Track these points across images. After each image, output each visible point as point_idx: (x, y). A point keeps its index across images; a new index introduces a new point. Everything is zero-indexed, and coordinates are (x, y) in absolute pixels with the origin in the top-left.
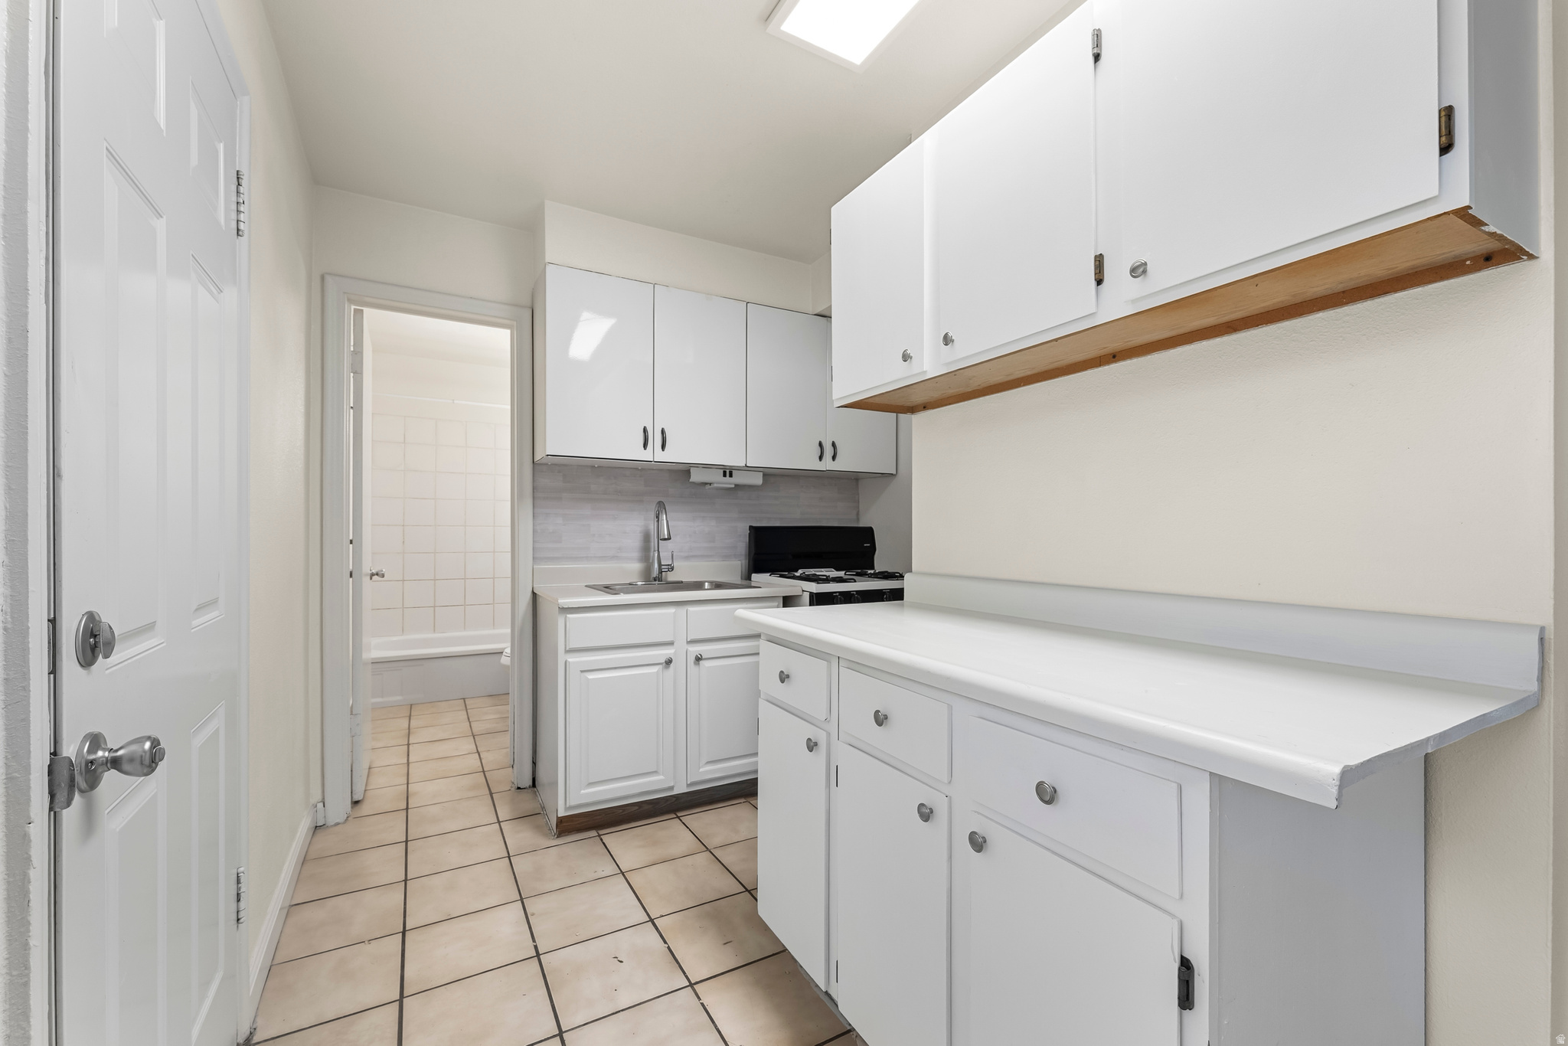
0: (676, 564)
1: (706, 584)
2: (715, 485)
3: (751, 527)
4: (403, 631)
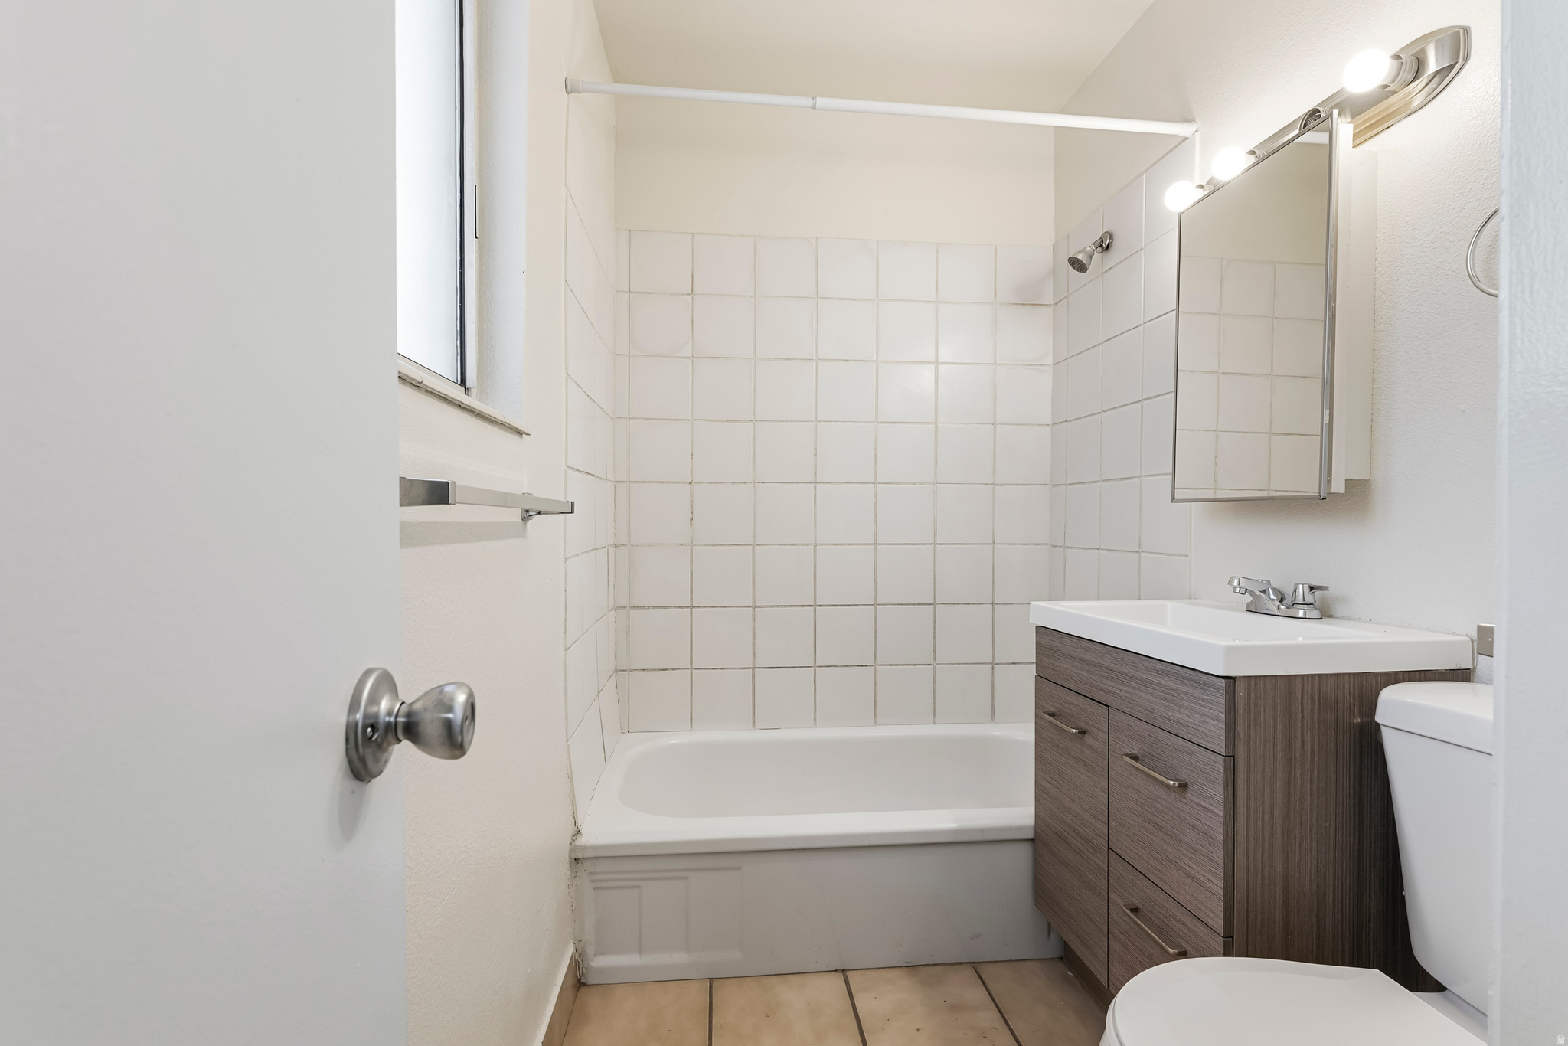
4: (691, 720)
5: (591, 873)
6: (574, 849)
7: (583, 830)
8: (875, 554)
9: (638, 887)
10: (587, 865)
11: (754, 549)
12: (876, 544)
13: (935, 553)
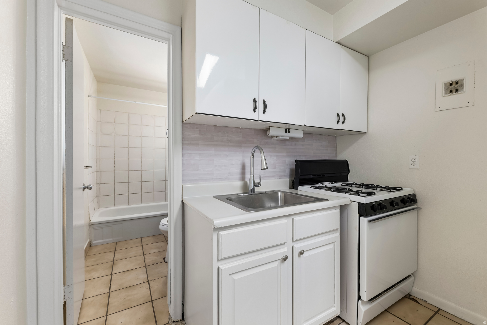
0: (263, 182)
1: (279, 193)
2: (280, 137)
3: (296, 161)
4: (114, 205)
5: (93, 227)
6: (89, 223)
7: (91, 220)
8: (154, 172)
9: (103, 229)
10: (92, 226)
11: (128, 172)
12: (154, 170)
13: (166, 171)
